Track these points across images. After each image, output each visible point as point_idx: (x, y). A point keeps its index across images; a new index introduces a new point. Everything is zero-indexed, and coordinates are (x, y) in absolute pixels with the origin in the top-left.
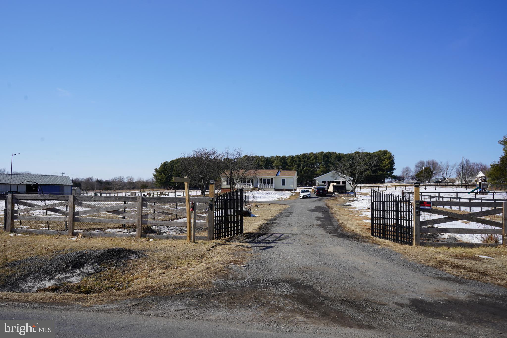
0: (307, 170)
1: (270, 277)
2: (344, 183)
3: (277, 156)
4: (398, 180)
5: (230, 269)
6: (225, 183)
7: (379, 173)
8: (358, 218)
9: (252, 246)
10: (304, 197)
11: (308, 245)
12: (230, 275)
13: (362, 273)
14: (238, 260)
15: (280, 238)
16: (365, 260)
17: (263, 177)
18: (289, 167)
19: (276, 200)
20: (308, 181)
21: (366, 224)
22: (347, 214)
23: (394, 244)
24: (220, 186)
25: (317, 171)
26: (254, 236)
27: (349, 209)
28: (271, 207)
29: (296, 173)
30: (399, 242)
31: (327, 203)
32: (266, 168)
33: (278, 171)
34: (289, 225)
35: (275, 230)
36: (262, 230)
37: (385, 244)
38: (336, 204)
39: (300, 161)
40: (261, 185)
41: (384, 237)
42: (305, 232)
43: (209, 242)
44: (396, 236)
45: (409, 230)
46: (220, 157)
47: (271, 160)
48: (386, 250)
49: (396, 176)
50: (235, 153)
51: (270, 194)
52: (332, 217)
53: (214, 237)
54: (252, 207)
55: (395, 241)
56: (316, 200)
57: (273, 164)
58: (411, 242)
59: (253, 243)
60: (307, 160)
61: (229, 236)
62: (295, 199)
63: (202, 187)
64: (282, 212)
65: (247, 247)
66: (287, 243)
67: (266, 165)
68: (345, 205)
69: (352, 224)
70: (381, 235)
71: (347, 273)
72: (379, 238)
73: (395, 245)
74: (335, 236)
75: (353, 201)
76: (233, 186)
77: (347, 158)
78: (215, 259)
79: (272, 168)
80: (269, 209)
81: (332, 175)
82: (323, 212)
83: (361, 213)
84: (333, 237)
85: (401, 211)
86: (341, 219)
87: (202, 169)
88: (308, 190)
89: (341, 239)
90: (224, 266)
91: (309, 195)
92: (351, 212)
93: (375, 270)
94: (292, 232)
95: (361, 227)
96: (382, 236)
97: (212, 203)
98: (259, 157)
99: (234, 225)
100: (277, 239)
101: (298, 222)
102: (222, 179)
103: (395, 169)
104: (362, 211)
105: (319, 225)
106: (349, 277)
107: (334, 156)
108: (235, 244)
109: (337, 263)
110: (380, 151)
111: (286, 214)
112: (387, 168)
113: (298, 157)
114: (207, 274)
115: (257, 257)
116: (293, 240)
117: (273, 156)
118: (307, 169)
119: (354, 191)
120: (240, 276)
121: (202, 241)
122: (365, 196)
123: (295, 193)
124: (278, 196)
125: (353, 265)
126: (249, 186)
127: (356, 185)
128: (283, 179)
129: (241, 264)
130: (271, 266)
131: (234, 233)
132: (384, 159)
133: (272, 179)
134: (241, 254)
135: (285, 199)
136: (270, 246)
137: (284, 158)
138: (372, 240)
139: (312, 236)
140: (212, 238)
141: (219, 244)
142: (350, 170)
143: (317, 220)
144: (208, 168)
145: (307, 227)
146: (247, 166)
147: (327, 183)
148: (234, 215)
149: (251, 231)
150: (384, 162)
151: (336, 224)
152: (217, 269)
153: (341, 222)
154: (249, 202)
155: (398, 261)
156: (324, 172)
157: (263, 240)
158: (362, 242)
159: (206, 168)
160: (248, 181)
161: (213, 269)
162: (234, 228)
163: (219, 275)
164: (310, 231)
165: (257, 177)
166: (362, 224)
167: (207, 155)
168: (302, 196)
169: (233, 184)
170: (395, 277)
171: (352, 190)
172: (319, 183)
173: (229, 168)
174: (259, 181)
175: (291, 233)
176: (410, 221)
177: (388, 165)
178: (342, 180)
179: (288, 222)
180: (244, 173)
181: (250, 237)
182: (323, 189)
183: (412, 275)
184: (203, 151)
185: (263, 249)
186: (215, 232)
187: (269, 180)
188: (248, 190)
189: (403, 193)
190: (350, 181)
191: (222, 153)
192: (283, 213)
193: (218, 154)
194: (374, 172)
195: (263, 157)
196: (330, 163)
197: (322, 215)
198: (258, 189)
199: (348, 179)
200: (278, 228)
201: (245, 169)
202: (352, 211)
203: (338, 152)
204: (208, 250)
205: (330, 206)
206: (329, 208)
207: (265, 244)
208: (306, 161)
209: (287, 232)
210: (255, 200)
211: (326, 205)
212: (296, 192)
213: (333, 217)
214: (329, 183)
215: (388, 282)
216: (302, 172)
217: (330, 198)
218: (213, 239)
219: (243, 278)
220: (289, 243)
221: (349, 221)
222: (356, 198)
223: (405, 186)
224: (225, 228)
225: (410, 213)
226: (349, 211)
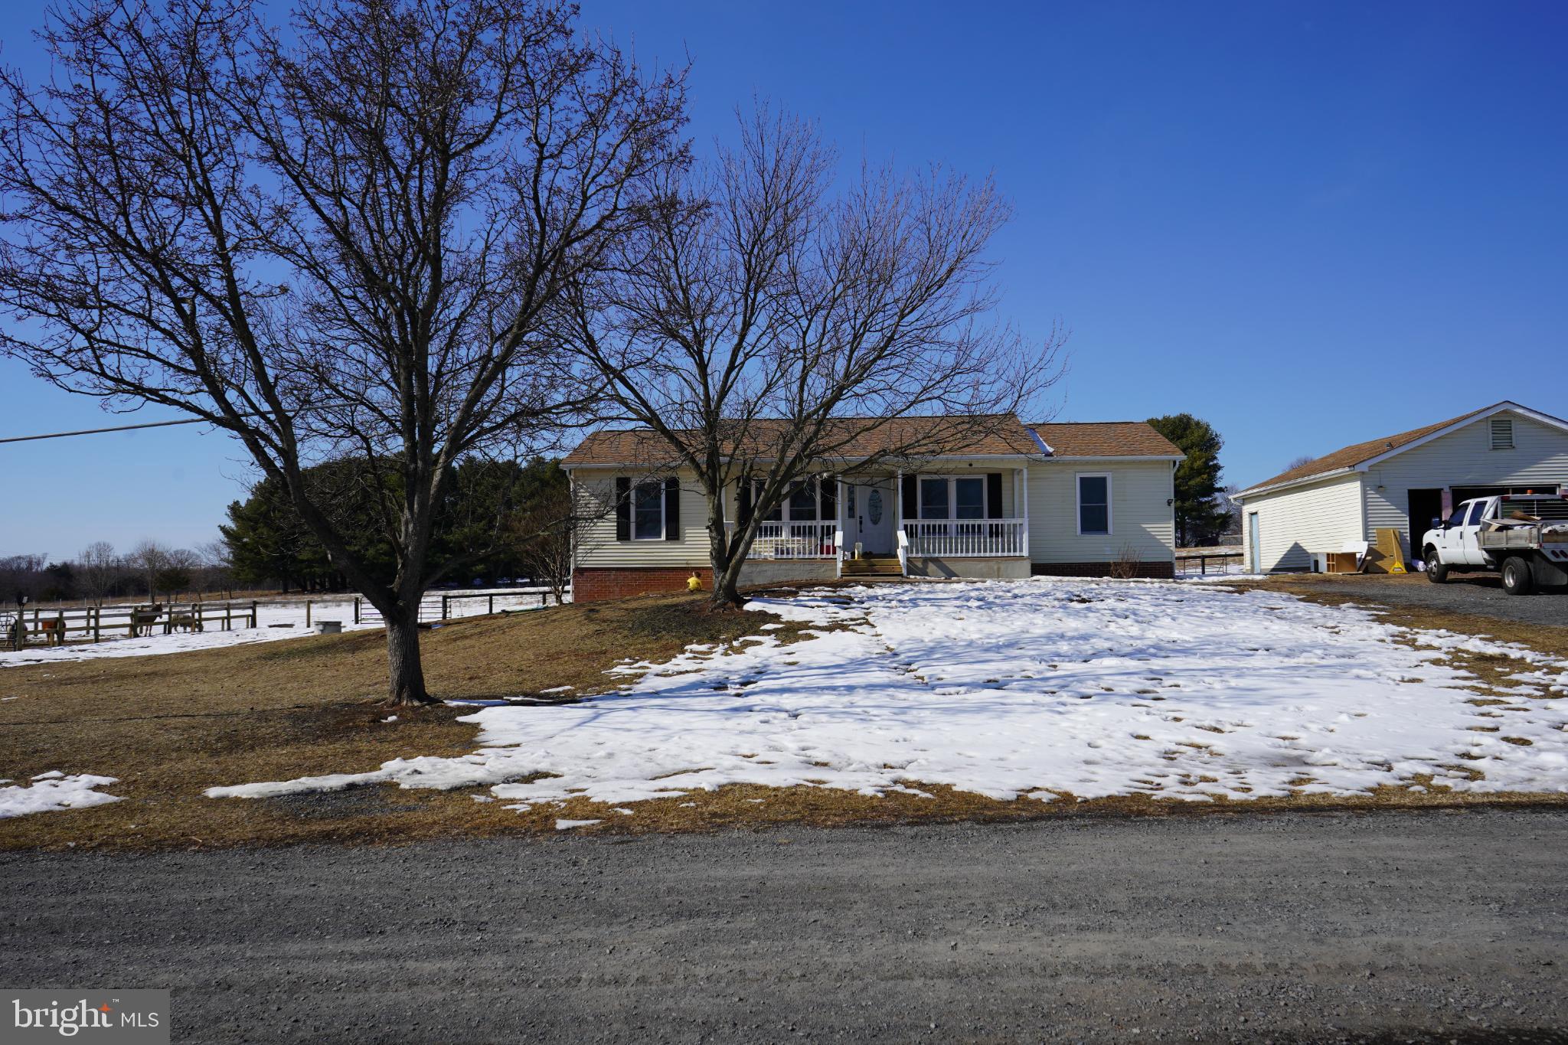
6: (607, 527)
17: (925, 466)
102: (583, 495)
126: (809, 542)
133: (995, 480)
147: (1447, 498)
198: (902, 561)
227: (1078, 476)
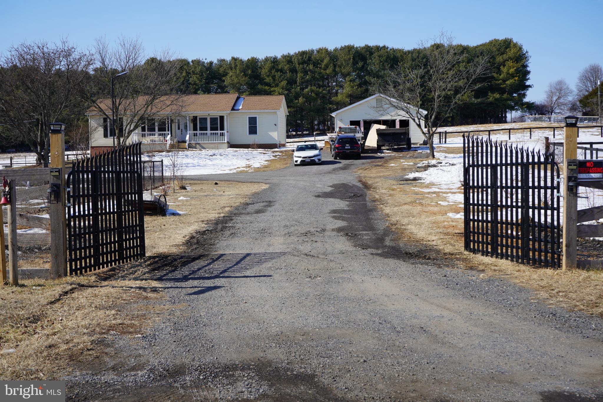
0: (313, 95)
1: (209, 359)
2: (405, 124)
3: (233, 58)
4: (539, 114)
5: (108, 346)
6: (101, 131)
7: (493, 97)
8: (436, 209)
9: (165, 288)
10: (304, 163)
11: (309, 279)
12: (107, 359)
13: (435, 339)
14: (130, 322)
15: (239, 265)
16: (445, 307)
17: (200, 113)
18: (267, 88)
19: (235, 171)
20: (316, 122)
21: (454, 224)
22: (409, 200)
23: (517, 268)
24: (87, 139)
25: (337, 96)
26: (172, 261)
27: (417, 189)
28: (219, 189)
29: (284, 100)
30: (528, 263)
31: (362, 175)
32: (207, 91)
33: (238, 98)
34: (263, 231)
35: (227, 246)
36: (195, 247)
37: (496, 268)
38: (385, 177)
39: (294, 71)
40: (195, 135)
41: (494, 253)
42: (301, 248)
43: (56, 282)
44: (523, 249)
45: (553, 232)
46: (83, 63)
47: (218, 69)
48: (497, 283)
49: (533, 103)
50: (123, 53)
51: (218, 156)
52: (371, 210)
53: (68, 269)
54: (170, 192)
55: (520, 261)
56: (334, 170)
57: (224, 81)
58: (556, 260)
59: (170, 280)
60: (311, 67)
61: (107, 266)
62: (282, 167)
63: (40, 144)
64: (248, 201)
65: (154, 290)
66: (255, 277)
67: (207, 83)
68: (407, 180)
69: (420, 225)
70: (487, 248)
71: (400, 340)
72: (483, 255)
73: (519, 271)
74: (377, 254)
75: (426, 168)
76: (122, 139)
77: (413, 60)
78: (70, 324)
79: (222, 90)
80: (213, 195)
81: (374, 103)
82: (350, 197)
83: (445, 197)
84: (371, 256)
85: (534, 188)
86: (395, 214)
87: (38, 97)
88: (315, 145)
89: (392, 262)
90: (93, 338)
91: (319, 157)
92: (419, 196)
93: (466, 331)
94: (271, 250)
95: (441, 230)
96: (490, 250)
97: (60, 182)
98: (188, 63)
99: (120, 237)
100: (231, 267)
101: (288, 223)
102: (93, 123)
103: (529, 86)
104: (447, 193)
105: (339, 230)
106: (403, 350)
107: (379, 56)
108: (123, 285)
109: (377, 320)
110: (493, 43)
111: (257, 207)
112: (511, 85)
113: (288, 59)
114: (47, 362)
115: (178, 313)
116: (271, 267)
117: (224, 60)
118: (312, 91)
119: (428, 143)
120: (132, 362)
121: (37, 281)
122: (455, 155)
123: (281, 152)
124: (239, 161)
125: (415, 321)
126: (162, 138)
127: (434, 129)
128: (249, 118)
129: (136, 333)
130: (211, 333)
131: (121, 258)
132: (504, 62)
133: (222, 118)
134: (136, 309)
135: (258, 170)
136: (212, 285)
137: (253, 63)
138: (465, 260)
139: (320, 256)
140: (62, 271)
141: (82, 286)
142: (419, 90)
143: (335, 218)
144: (52, 93)
145: (309, 235)
146: (156, 85)
147: (362, 124)
148: (120, 213)
149: (166, 250)
150: (504, 70)
151: (381, 226)
152: (73, 346)
153: (394, 219)
154: (162, 178)
155: (523, 308)
156: (354, 98)
157: (196, 271)
158: (440, 267)
159: (48, 93)
160: (159, 125)
161: (64, 347)
162: (121, 245)
163: (80, 361)
164: (315, 245)
165: (183, 114)
166: (446, 223)
167: (49, 62)
168: (299, 160)
169: (121, 134)
170: (513, 344)
171: (424, 141)
172: (343, 126)
173: (108, 93)
174: (190, 125)
175: (268, 251)
176: (555, 209)
177: (512, 76)
178: (398, 116)
179: (262, 225)
180: (149, 104)
181: (163, 266)
182: (353, 141)
183: (552, 337)
184: (37, 50)
185: (195, 293)
186: (70, 255)
187: (214, 120)
188: (160, 149)
189: (548, 145)
190: (419, 119)
191: (88, 53)
192: (251, 204)
193: (78, 57)
194: (478, 93)
195: (197, 63)
196: (369, 73)
197: (348, 206)
198: (187, 144)
199: (414, 114)
200: (235, 241)
201: (151, 94)
202: (423, 193)
203: (390, 47)
204: (52, 303)
205: (370, 182)
206: (367, 186)
207: (201, 281)
208: (310, 70)
209: (258, 249)
210: (178, 174)
211: (360, 181)
212: (285, 151)
213: (374, 210)
214: (368, 125)
215: (496, 357)
216: (301, 100)
217: (368, 163)
218: (66, 275)
219: (140, 365)
220: (261, 276)
221: (413, 217)
222: (433, 162)
223: (554, 129)
224: (96, 247)
225: (555, 191)
226: (417, 194)
227: (248, 117)
